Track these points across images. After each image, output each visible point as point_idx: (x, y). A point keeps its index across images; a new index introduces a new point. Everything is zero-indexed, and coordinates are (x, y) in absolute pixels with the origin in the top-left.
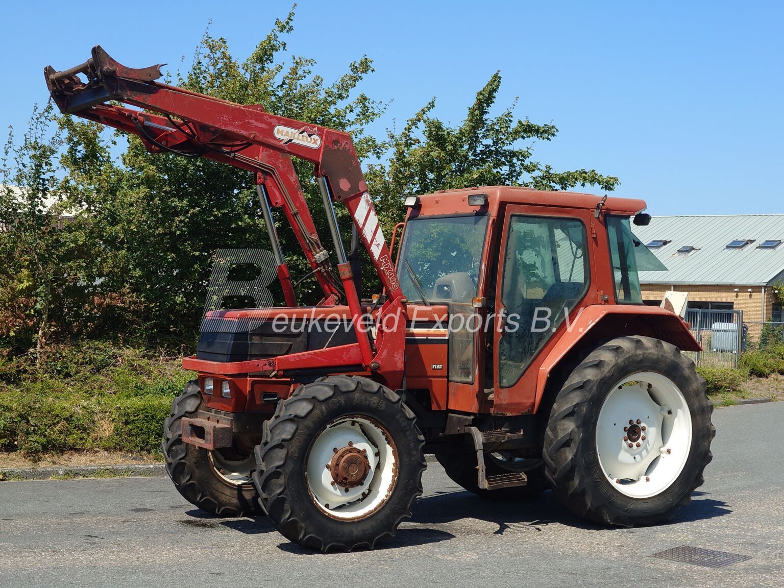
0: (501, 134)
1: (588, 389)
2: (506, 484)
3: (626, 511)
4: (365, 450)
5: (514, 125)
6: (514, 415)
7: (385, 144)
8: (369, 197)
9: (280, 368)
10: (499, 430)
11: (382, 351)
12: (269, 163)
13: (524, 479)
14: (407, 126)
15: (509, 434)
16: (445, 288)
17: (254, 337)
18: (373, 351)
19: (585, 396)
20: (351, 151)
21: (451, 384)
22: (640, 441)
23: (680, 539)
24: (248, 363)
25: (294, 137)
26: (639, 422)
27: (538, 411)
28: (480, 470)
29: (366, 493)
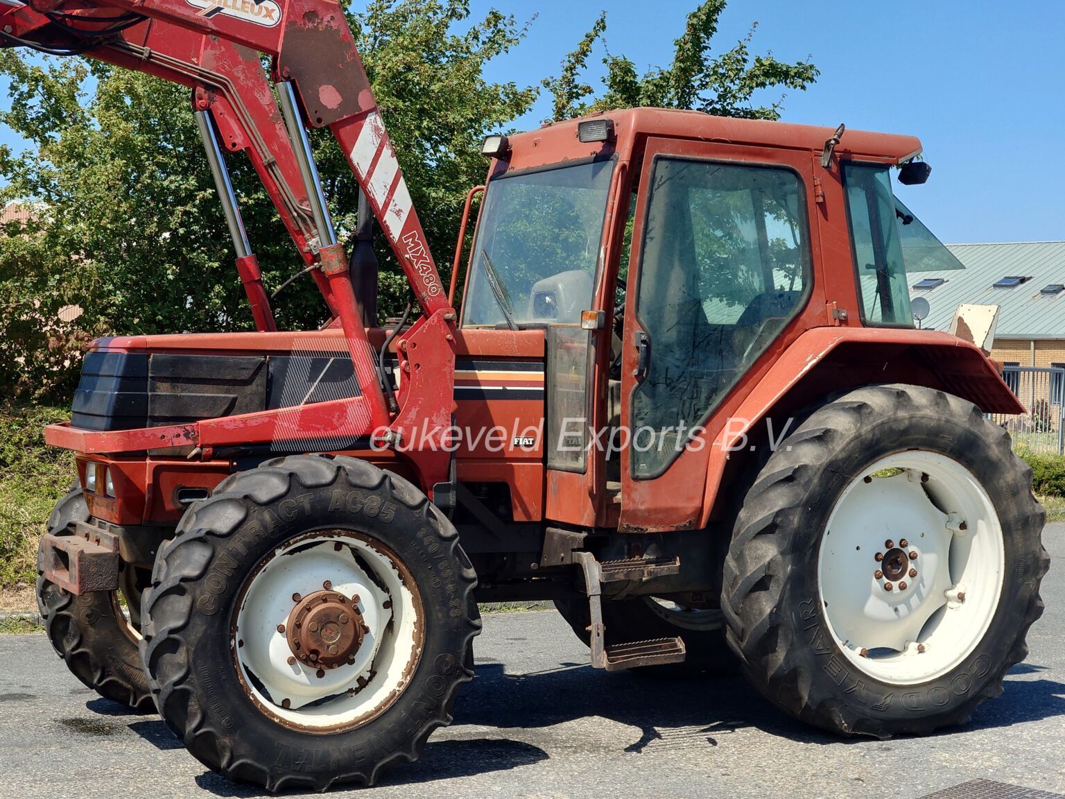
0: (728, 80)
1: (802, 482)
2: (643, 660)
3: (875, 708)
4: (357, 598)
5: (749, 67)
6: (661, 530)
7: (530, 91)
8: (380, 122)
9: (206, 442)
10: (637, 557)
11: (408, 410)
12: (218, 71)
13: (679, 650)
14: (567, 64)
15: (653, 566)
16: (547, 298)
17: (159, 384)
18: (389, 409)
19: (797, 495)
20: (342, 33)
21: (551, 475)
22: (906, 578)
23: (975, 765)
24: (143, 432)
25: (225, 4)
26: (903, 543)
27: (709, 523)
28: (594, 635)
29: (366, 678)
